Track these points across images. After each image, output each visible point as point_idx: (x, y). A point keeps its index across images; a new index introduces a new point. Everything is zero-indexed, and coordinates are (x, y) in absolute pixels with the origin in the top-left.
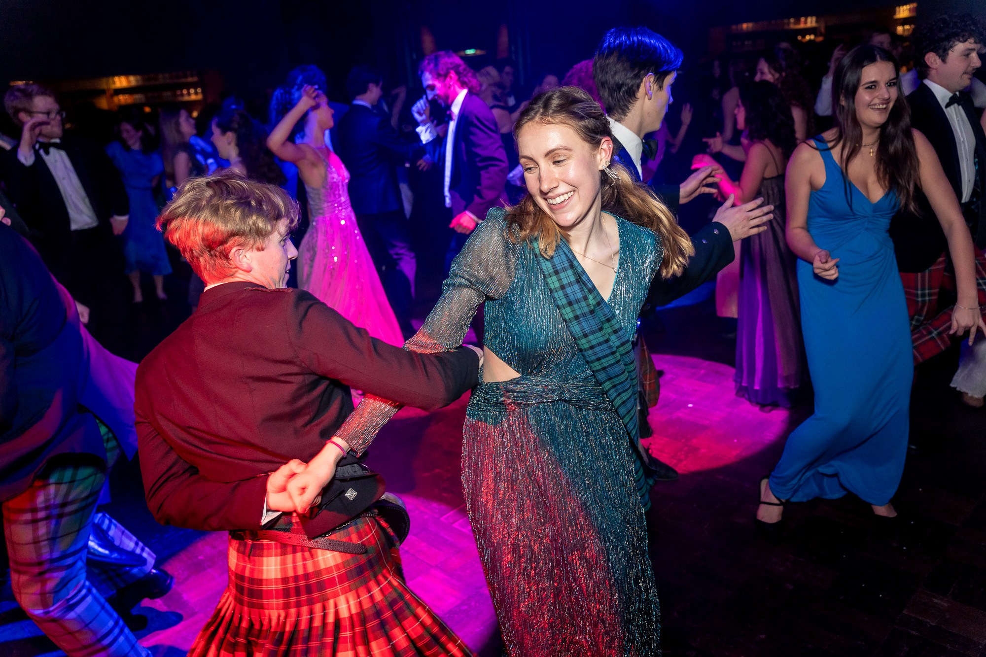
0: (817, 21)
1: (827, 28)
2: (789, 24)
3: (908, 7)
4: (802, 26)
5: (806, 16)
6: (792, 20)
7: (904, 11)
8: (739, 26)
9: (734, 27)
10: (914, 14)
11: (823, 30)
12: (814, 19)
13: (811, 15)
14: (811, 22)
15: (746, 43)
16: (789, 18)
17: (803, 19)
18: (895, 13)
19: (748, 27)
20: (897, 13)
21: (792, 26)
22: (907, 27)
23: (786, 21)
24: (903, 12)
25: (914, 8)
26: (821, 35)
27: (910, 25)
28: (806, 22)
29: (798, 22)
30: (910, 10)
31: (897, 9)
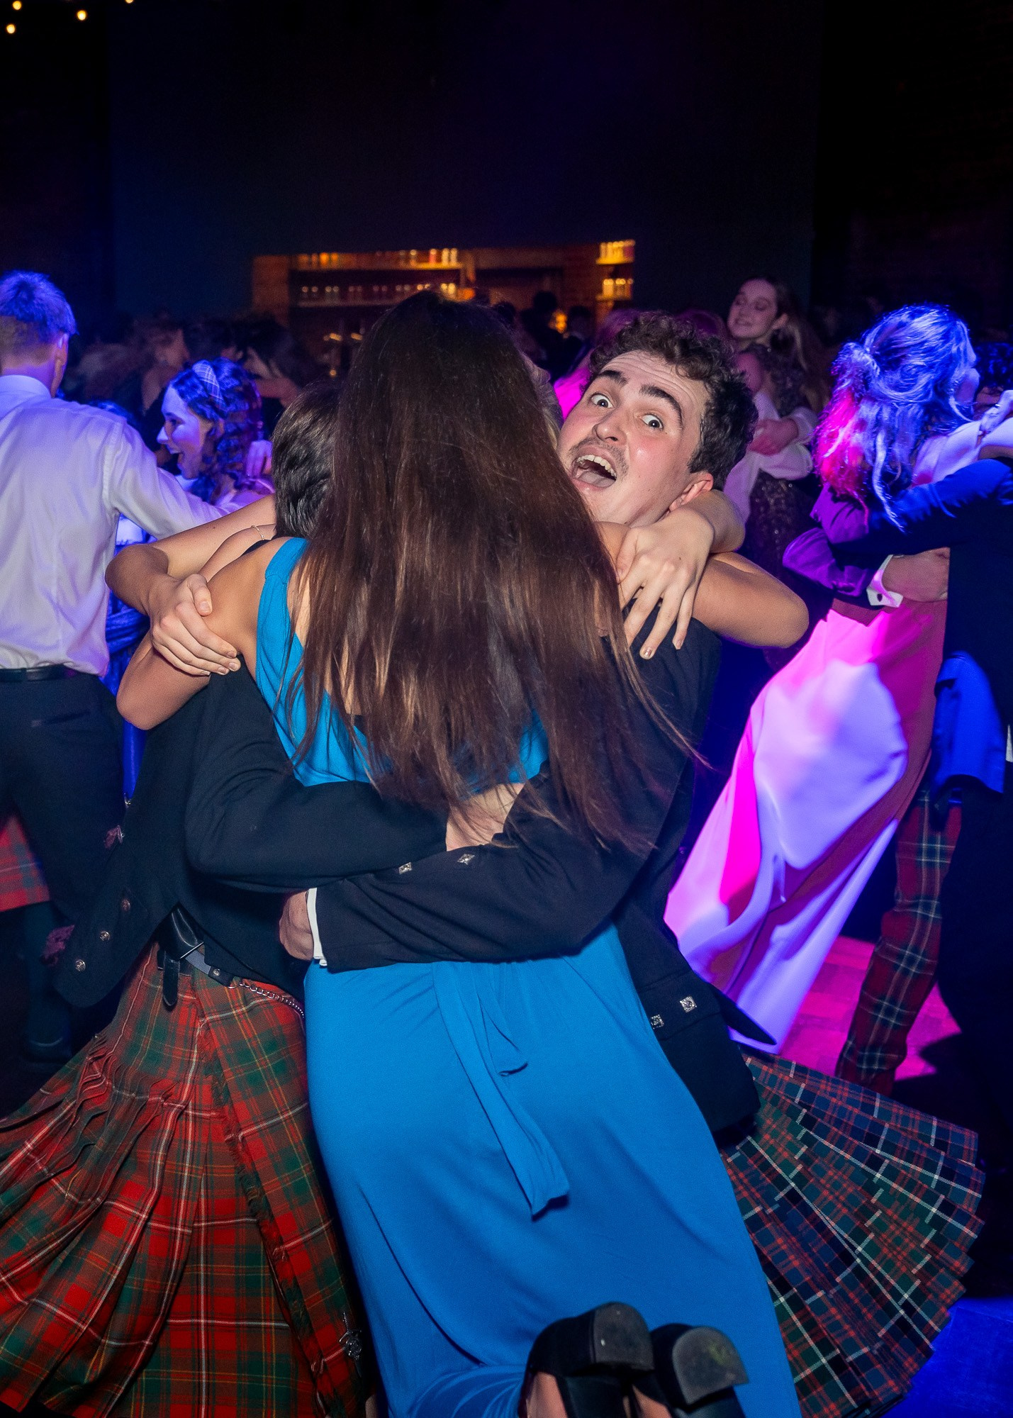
0: (459, 259)
1: (480, 273)
2: (408, 259)
3: (620, 244)
4: (432, 265)
5: (440, 249)
6: (413, 253)
7: (614, 251)
8: (314, 258)
9: (304, 259)
10: (629, 259)
11: (471, 276)
12: (454, 253)
13: (450, 247)
14: (449, 260)
15: (328, 290)
16: (408, 249)
17: (433, 252)
18: (598, 254)
19: (330, 261)
20: (603, 254)
21: (414, 265)
22: (620, 282)
23: (402, 253)
24: (613, 253)
25: (630, 247)
26: (468, 284)
27: (626, 278)
28: (439, 260)
29: (424, 256)
30: (625, 250)
31: (603, 246)
